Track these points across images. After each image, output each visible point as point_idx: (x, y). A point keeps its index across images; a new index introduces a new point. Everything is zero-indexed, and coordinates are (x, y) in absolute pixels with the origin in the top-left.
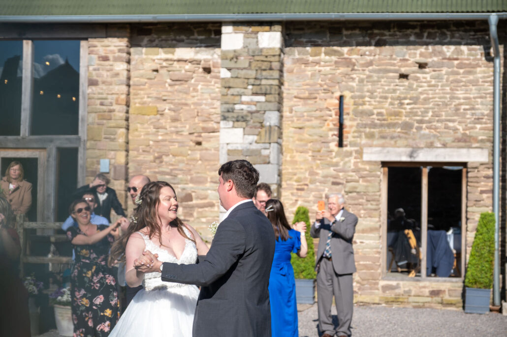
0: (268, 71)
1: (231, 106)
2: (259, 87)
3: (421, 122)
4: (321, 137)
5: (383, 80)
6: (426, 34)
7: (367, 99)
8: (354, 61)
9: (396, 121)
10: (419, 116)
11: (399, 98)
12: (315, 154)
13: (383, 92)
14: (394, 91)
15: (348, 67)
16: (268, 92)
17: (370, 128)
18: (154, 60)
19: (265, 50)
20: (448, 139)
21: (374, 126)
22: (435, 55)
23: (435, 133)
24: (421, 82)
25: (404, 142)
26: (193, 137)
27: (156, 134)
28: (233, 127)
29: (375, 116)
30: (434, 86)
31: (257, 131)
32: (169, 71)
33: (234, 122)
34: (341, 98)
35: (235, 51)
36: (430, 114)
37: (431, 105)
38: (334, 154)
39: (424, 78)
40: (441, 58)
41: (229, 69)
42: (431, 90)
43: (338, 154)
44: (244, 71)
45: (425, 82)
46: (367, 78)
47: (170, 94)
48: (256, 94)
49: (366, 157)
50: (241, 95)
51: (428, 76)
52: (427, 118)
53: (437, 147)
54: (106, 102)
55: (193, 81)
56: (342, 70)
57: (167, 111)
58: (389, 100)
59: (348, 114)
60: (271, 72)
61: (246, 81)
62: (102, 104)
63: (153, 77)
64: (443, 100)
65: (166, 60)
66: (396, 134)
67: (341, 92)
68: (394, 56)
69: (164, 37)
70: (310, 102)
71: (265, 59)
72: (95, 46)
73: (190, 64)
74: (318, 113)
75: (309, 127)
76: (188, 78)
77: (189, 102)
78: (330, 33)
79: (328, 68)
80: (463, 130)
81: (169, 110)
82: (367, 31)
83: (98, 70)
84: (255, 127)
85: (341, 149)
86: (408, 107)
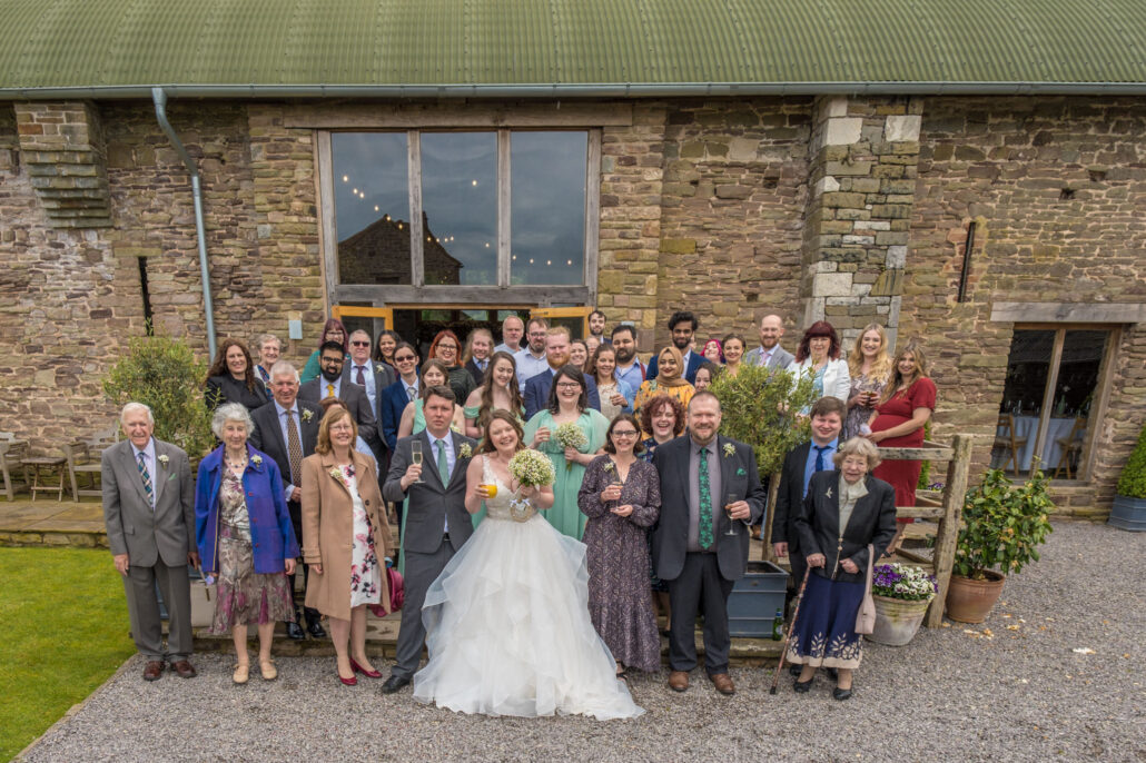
0: (900, 181)
1: (838, 237)
2: (883, 207)
3: (1081, 264)
4: (935, 286)
5: (1037, 199)
6: (1112, 125)
7: (1009, 228)
8: (999, 167)
9: (1047, 262)
10: (1080, 255)
11: (1057, 228)
12: (922, 312)
13: (1033, 218)
14: (1051, 215)
15: (989, 177)
16: (897, 215)
17: (1007, 274)
18: (694, 165)
19: (897, 146)
20: (1117, 289)
21: (1012, 269)
22: (1120, 160)
23: (1099, 280)
24: (1093, 202)
25: (1054, 294)
26: (747, 288)
27: (692, 282)
28: (838, 271)
29: (1017, 255)
30: (1110, 208)
31: (873, 277)
32: (716, 183)
33: (838, 262)
34: (973, 226)
35: (849, 148)
36: (1098, 251)
37: (1100, 239)
38: (950, 312)
39: (1099, 196)
40: (1128, 164)
41: (838, 178)
42: (1105, 215)
43: (955, 312)
44: (862, 180)
45: (1097, 203)
46: (1014, 195)
47: (715, 219)
48: (879, 218)
49: (995, 317)
50: (853, 221)
51: (1104, 192)
52: (1091, 258)
53: (1098, 302)
54: (630, 233)
55: (751, 198)
56: (979, 182)
57: (708, 247)
58: (1041, 231)
59: (979, 251)
60: (905, 182)
61: (864, 196)
62: (623, 236)
63: (691, 193)
64: (1119, 230)
65: (714, 165)
66: (1043, 283)
67: (973, 218)
68: (1059, 161)
69: (711, 127)
70: (925, 232)
71: (898, 161)
72: (615, 141)
73: (747, 171)
74: (934, 251)
75: (919, 272)
76: (745, 194)
77: (744, 232)
78: (969, 121)
79: (958, 179)
80: (1139, 276)
81: (712, 245)
82: (1025, 119)
83: (619, 180)
84: (872, 271)
85: (961, 304)
86: (1068, 241)
